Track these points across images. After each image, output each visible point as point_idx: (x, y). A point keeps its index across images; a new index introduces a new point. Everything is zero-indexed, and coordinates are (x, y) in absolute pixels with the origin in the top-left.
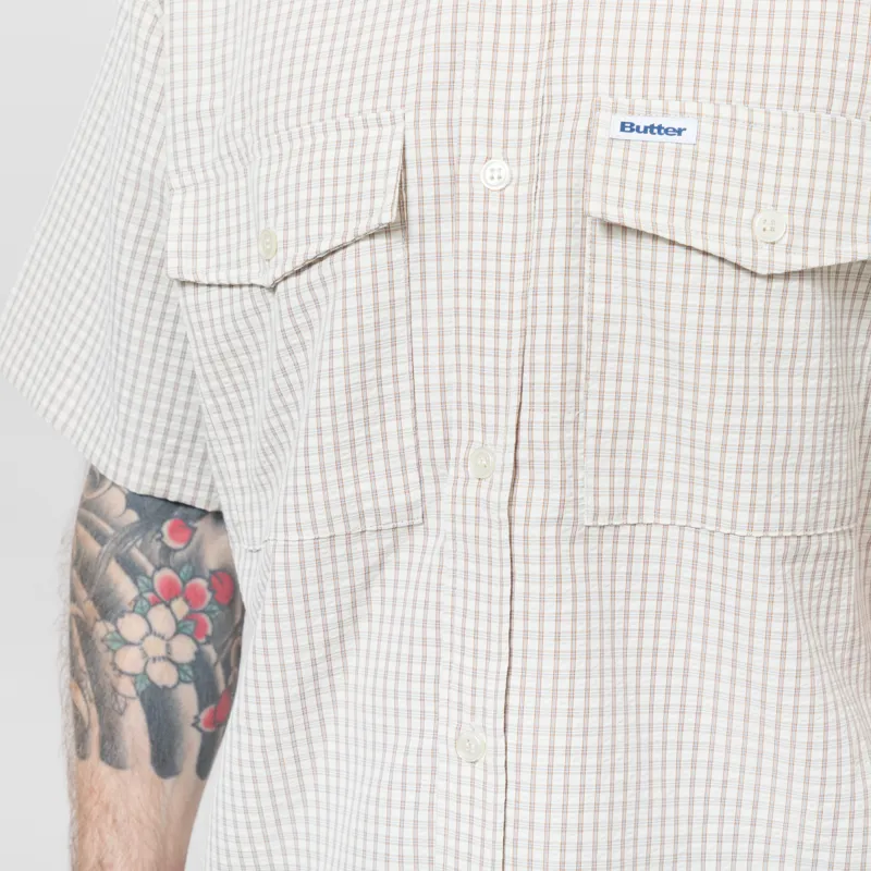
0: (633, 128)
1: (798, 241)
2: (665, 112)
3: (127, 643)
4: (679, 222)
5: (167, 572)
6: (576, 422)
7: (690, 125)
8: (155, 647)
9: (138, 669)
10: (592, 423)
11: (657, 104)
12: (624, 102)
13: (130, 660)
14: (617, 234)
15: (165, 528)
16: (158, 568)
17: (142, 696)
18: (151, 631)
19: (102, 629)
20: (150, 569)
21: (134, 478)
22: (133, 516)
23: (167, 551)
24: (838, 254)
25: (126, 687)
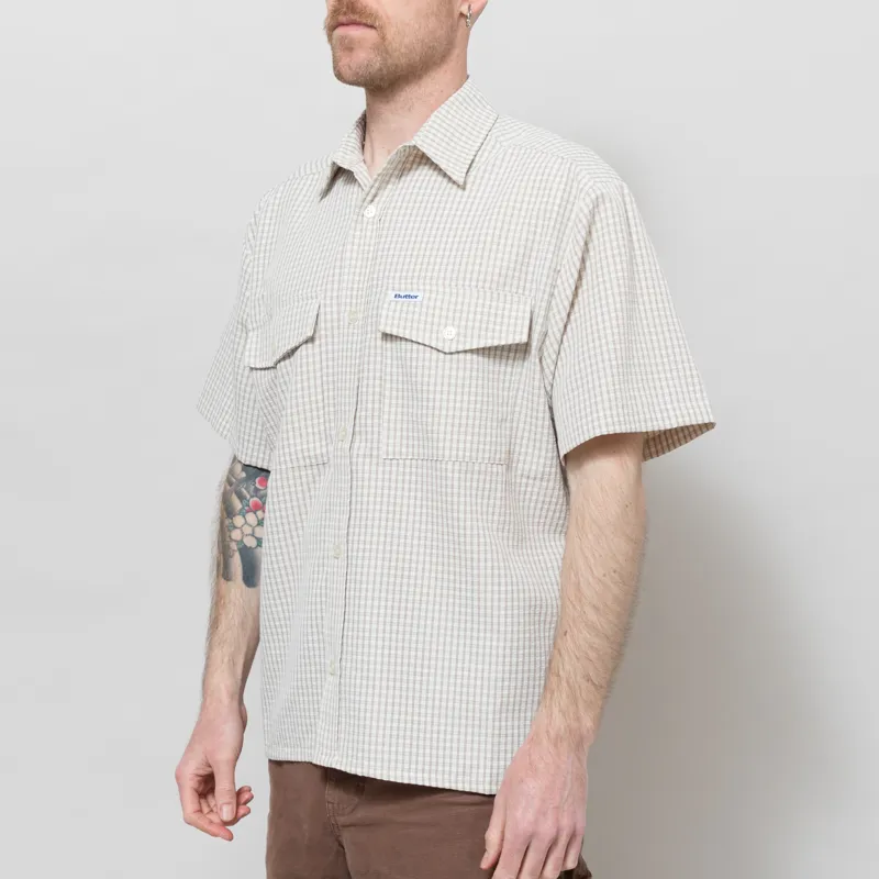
0: (400, 296)
1: (462, 339)
2: (412, 290)
3: (235, 527)
4: (414, 332)
5: (255, 499)
6: (379, 416)
7: (420, 295)
8: (248, 530)
9: (239, 538)
10: (386, 417)
11: (409, 286)
12: (397, 286)
13: (236, 535)
14: (389, 338)
15: (257, 480)
16: (252, 497)
17: (240, 550)
18: (246, 522)
19: (227, 522)
20: (248, 497)
21: (248, 459)
22: (244, 475)
23: (257, 490)
24: (479, 343)
25: (234, 546)
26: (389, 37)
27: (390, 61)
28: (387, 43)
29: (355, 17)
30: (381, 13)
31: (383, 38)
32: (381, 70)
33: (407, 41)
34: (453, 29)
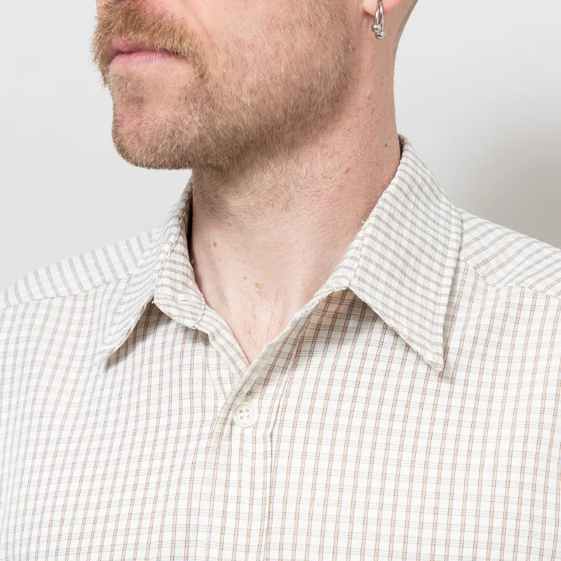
26: (215, 72)
27: (220, 122)
28: (209, 85)
29: (142, 37)
30: (192, 25)
31: (202, 76)
32: (202, 139)
33: (251, 79)
34: (349, 47)
